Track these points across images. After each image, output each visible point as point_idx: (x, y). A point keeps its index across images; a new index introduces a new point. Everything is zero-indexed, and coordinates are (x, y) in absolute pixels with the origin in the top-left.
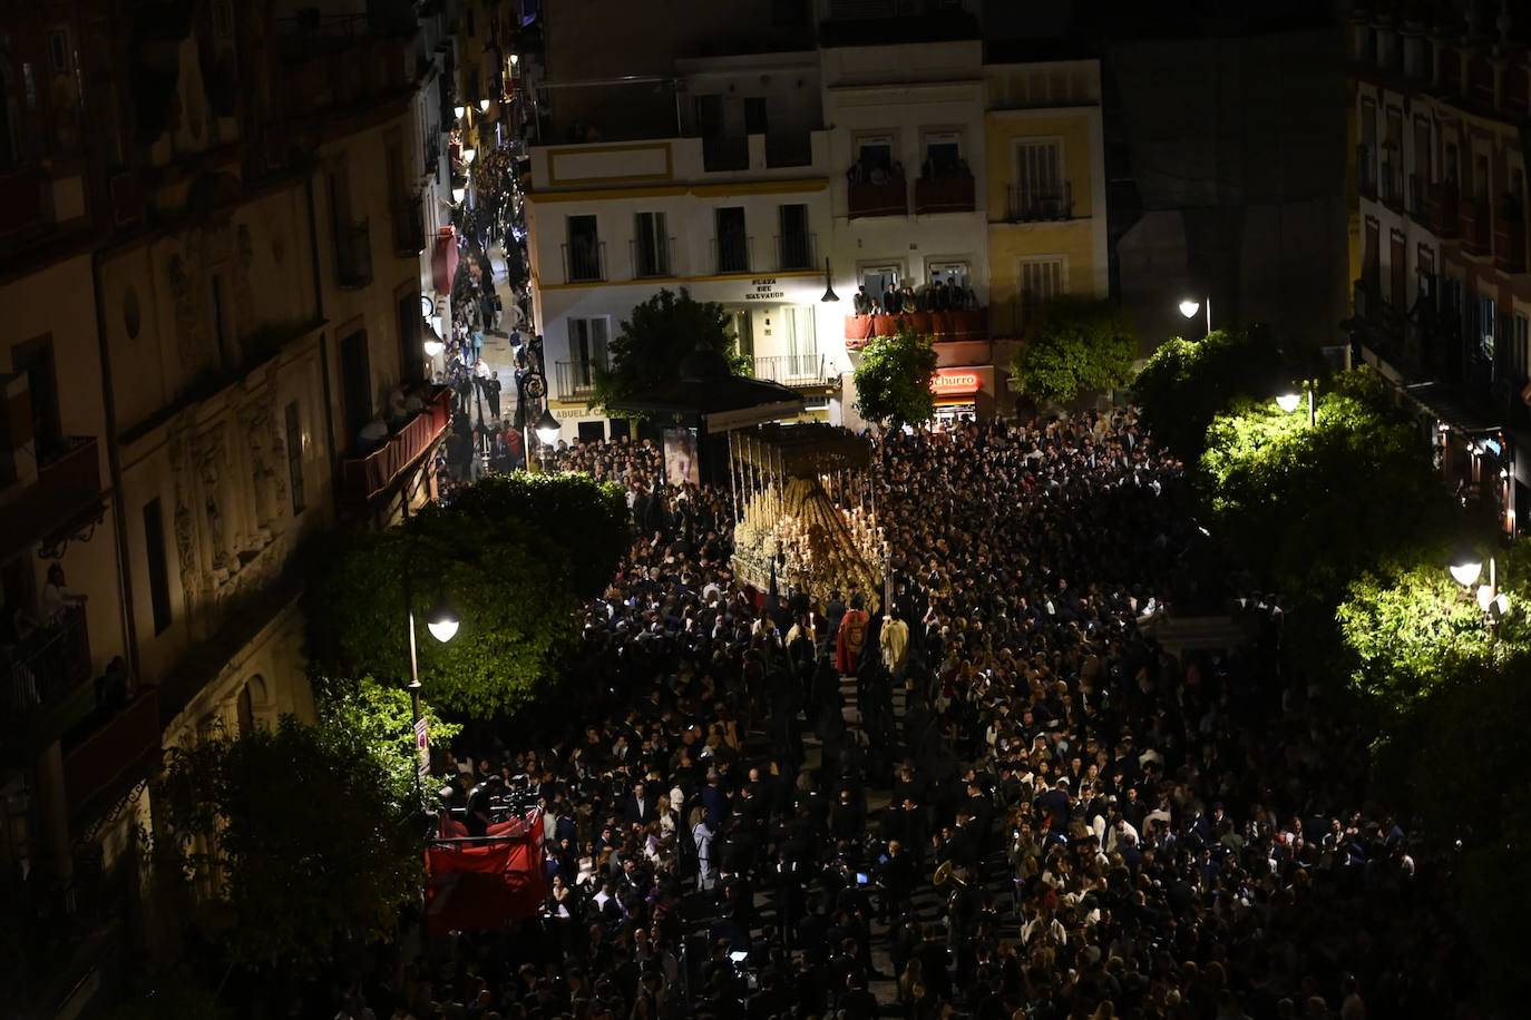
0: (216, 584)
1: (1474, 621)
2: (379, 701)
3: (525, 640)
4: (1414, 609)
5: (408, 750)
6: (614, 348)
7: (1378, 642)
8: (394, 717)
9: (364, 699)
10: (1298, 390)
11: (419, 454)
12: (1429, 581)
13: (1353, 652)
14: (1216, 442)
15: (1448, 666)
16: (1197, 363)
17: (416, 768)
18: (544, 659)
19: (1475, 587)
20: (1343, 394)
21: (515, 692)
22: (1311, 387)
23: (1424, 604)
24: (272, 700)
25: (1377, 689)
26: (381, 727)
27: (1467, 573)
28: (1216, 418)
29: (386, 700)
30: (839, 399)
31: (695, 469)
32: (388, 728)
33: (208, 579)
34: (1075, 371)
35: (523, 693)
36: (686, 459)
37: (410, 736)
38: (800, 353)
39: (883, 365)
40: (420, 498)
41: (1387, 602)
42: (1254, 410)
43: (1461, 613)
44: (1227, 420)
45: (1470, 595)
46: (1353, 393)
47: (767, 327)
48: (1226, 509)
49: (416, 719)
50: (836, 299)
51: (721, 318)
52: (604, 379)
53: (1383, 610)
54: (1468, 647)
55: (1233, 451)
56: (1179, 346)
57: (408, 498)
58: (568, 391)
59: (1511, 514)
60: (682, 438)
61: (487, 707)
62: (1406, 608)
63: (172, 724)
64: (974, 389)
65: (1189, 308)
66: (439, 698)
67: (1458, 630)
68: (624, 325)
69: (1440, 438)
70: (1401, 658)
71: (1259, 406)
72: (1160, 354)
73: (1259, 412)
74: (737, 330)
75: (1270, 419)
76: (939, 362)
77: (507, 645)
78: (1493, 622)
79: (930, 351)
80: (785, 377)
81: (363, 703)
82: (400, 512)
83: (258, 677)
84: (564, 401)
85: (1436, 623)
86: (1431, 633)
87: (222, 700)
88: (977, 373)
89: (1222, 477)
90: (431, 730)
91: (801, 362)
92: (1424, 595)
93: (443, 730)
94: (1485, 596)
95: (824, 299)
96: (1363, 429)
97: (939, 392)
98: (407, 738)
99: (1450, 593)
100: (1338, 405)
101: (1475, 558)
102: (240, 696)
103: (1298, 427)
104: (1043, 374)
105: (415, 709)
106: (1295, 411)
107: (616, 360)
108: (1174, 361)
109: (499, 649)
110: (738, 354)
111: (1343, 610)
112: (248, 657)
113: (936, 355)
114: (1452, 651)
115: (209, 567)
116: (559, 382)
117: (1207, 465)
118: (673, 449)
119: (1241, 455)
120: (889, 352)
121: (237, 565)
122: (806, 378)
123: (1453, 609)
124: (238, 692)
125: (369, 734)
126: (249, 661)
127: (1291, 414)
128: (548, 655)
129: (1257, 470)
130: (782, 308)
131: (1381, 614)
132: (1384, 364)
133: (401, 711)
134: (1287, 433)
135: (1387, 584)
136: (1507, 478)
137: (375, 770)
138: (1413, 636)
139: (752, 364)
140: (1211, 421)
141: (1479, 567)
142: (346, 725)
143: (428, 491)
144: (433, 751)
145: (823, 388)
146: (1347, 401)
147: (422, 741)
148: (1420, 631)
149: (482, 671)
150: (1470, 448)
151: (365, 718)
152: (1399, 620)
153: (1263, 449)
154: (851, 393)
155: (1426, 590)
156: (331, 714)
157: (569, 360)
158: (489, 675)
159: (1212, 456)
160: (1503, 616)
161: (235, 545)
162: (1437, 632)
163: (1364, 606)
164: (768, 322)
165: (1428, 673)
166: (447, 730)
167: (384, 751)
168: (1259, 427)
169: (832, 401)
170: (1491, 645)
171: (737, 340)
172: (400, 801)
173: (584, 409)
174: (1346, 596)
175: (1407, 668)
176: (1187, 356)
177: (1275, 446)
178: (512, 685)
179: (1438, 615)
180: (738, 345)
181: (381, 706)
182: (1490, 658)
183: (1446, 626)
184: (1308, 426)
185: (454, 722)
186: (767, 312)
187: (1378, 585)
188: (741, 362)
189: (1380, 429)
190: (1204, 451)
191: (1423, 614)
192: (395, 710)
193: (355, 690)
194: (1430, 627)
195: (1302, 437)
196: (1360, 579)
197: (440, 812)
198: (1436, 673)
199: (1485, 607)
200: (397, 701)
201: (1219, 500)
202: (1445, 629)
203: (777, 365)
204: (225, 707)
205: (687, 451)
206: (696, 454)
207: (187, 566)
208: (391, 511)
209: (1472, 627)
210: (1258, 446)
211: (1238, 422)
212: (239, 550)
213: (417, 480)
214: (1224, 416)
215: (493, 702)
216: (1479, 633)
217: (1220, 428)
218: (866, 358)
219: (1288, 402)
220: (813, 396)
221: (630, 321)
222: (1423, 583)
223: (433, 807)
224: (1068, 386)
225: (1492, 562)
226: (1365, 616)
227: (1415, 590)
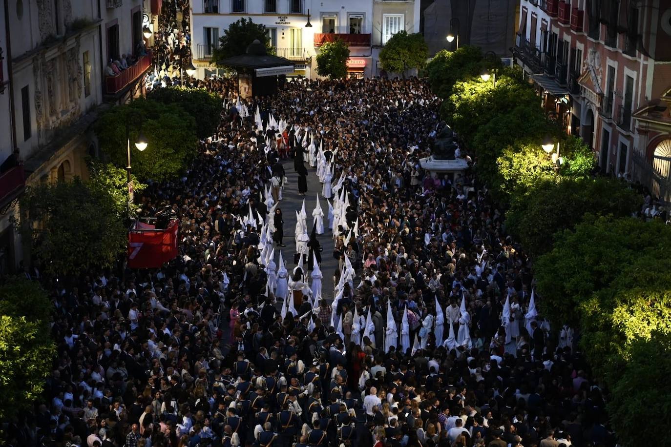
0: (51, 122)
1: (550, 167)
2: (115, 173)
3: (175, 153)
4: (527, 161)
5: (125, 193)
6: (221, 40)
7: (512, 173)
8: (120, 180)
9: (108, 172)
10: (490, 73)
11: (138, 76)
12: (533, 150)
13: (502, 176)
14: (456, 92)
15: (537, 184)
16: (451, 60)
17: (128, 200)
18: (183, 161)
19: (551, 153)
20: (507, 75)
21: (170, 173)
22: (495, 72)
23: (531, 159)
24: (72, 171)
25: (510, 191)
26: (114, 183)
27: (548, 148)
28: (457, 82)
29: (118, 173)
30: (310, 67)
31: (250, 91)
32: (117, 184)
33: (47, 120)
34: (404, 61)
35: (174, 174)
36: (247, 86)
37: (126, 188)
38: (295, 47)
39: (328, 54)
40: (138, 94)
41: (516, 158)
42: (472, 80)
43: (545, 163)
44: (461, 83)
45: (549, 157)
46: (511, 76)
47: (283, 36)
48: (458, 118)
49: (128, 181)
50: (311, 26)
51: (264, 31)
52: (217, 52)
53: (515, 160)
54: (546, 177)
55: (462, 95)
56: (445, 53)
57: (133, 94)
58: (202, 56)
59: (570, 128)
60: (247, 78)
61: (159, 178)
62: (524, 160)
63: (30, 177)
64: (364, 66)
65: (450, 39)
66: (139, 174)
67: (543, 170)
68: (226, 31)
69: (545, 96)
70: (520, 180)
71: (474, 78)
72: (437, 56)
73: (474, 81)
74: (271, 36)
75: (478, 84)
76: (351, 54)
77: (168, 155)
78: (557, 168)
79: (347, 49)
80: (289, 56)
81: (108, 174)
82: (130, 99)
83: (67, 161)
84: (200, 60)
85: (535, 167)
86: (533, 171)
87: (51, 169)
88: (366, 60)
89: (457, 105)
90: (134, 186)
91: (295, 51)
92: (531, 156)
93: (140, 186)
94: (555, 157)
95: (306, 26)
96: (514, 90)
97: (350, 66)
98: (125, 189)
99: (541, 155)
100: (505, 80)
101: (552, 143)
102: (59, 168)
103: (488, 88)
104: (391, 62)
105: (128, 178)
106: (488, 81)
107: (221, 45)
108: (443, 59)
109: (165, 156)
110: (271, 45)
111: (499, 160)
112: (63, 152)
113: (349, 51)
114: (540, 178)
115: (48, 115)
116: (199, 53)
117: (452, 101)
118: (242, 82)
119: (465, 97)
120: (331, 49)
121: (60, 115)
122: (297, 57)
123: (542, 162)
124: (58, 166)
125: (109, 186)
126: (64, 155)
127: (486, 82)
128: (185, 160)
129: (471, 104)
130: (289, 29)
131: (514, 162)
132: (525, 66)
133: (123, 177)
134: (484, 90)
135: (517, 150)
136: (569, 113)
137: (111, 200)
138: (525, 172)
139: (276, 50)
140: (455, 83)
141: (553, 145)
142: (100, 181)
143: (141, 91)
144: (135, 194)
145: (304, 62)
146: (509, 78)
147: (131, 190)
148: (529, 170)
149: (157, 165)
150: (556, 101)
151: (108, 180)
152: (520, 165)
153: (474, 95)
154: (315, 64)
155: (532, 154)
156: (94, 177)
157: (202, 44)
158: (161, 166)
159: (454, 97)
160: (561, 165)
161: (59, 108)
162: (535, 171)
163: (507, 159)
164: (283, 34)
165: (530, 186)
166: (141, 186)
167: (115, 193)
168: (473, 87)
169: (307, 67)
170: (555, 177)
171: (271, 40)
172: (120, 214)
173: (208, 64)
174: (501, 154)
175: (522, 183)
176: (448, 57)
177: (479, 94)
178: (169, 170)
179: (536, 163)
180: (271, 42)
181: (115, 175)
182: (554, 181)
183: (538, 168)
184: (492, 87)
185: (145, 184)
186: (283, 29)
187: (514, 151)
188: (271, 49)
189: (521, 91)
190: (451, 95)
191: (530, 163)
192: (121, 177)
193: (105, 168)
194: (532, 169)
195: (490, 91)
196: (506, 148)
197: (136, 218)
198: (533, 186)
199: (554, 162)
200: (122, 174)
201: (455, 114)
202: (538, 169)
203: (286, 51)
204: (52, 172)
205: (248, 84)
206: (251, 85)
207: (39, 114)
208: (125, 98)
209: (549, 169)
210: (472, 94)
211: (465, 84)
212: (61, 110)
213: (137, 86)
214: (460, 81)
215: (162, 177)
216: (551, 172)
217: (458, 86)
218: (321, 51)
219: (485, 77)
220: (300, 65)
221: (228, 30)
222: (531, 151)
223: (134, 216)
224: (400, 67)
225: (558, 144)
226: (507, 163)
227: (528, 154)
